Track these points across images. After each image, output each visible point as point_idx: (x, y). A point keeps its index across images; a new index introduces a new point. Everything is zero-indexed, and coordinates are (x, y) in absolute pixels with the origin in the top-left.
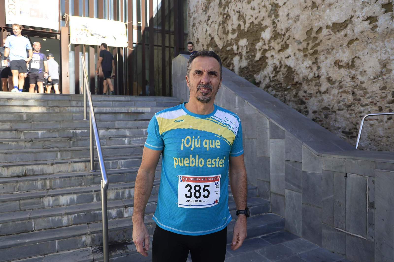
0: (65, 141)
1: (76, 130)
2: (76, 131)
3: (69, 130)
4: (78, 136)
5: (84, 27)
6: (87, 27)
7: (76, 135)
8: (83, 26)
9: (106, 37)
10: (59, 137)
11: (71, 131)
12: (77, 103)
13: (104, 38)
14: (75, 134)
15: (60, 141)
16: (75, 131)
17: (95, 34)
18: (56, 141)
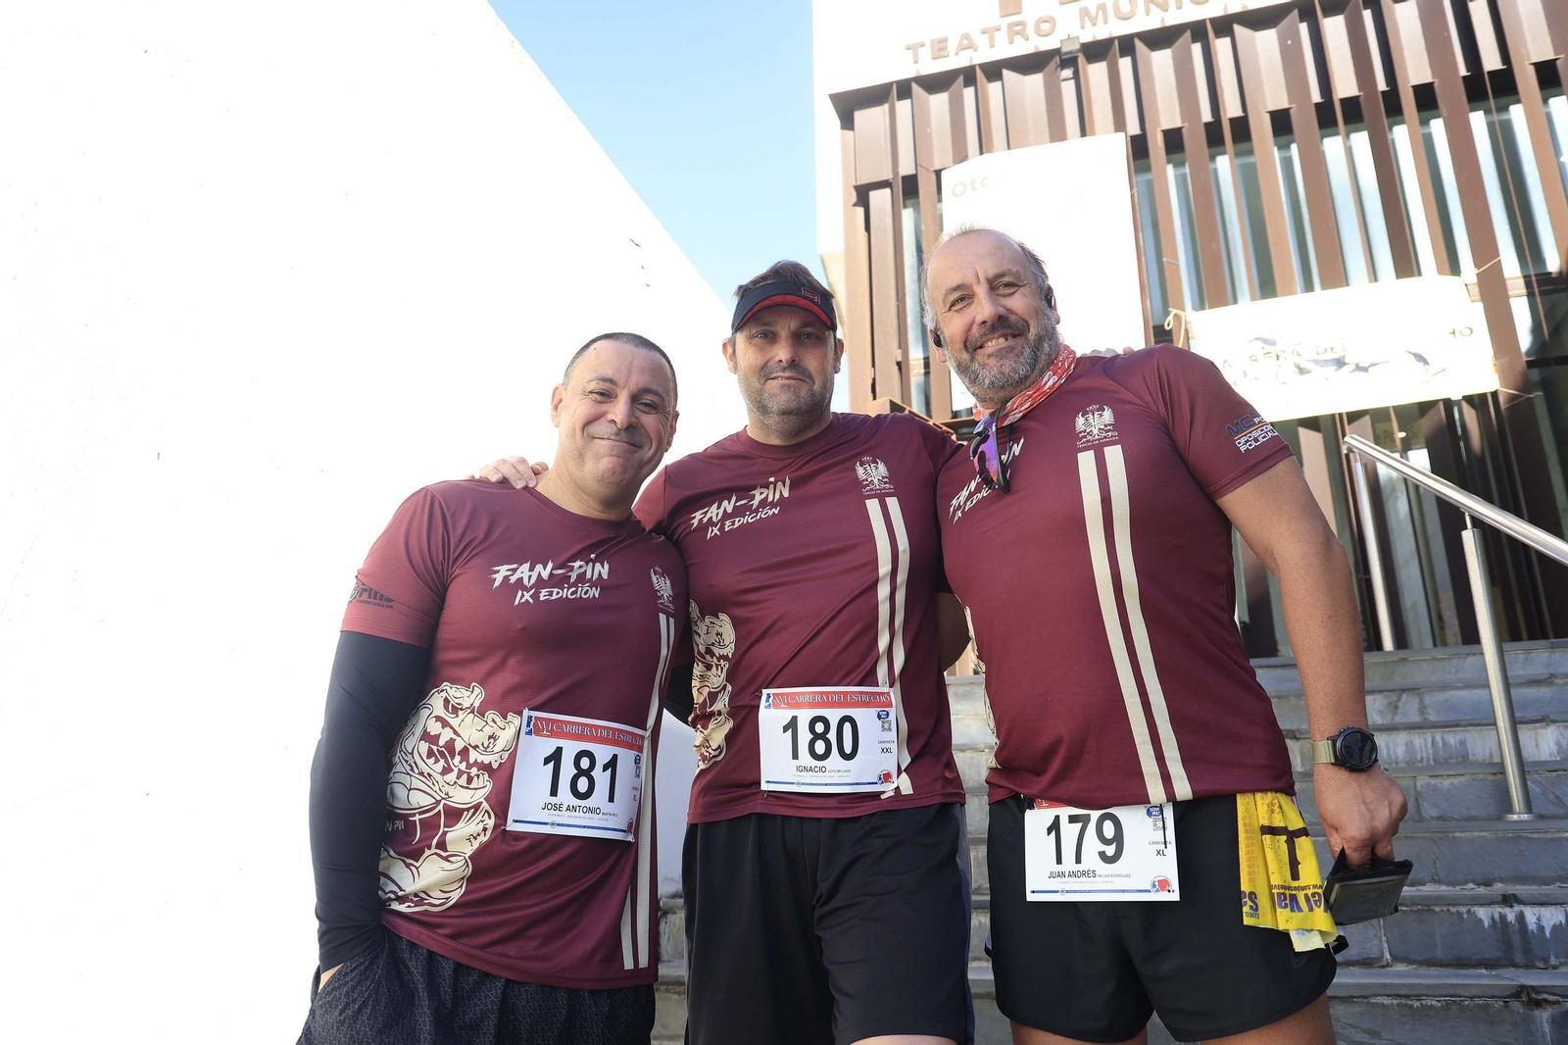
0: (1486, 1007)
1: (1517, 908)
2: (1521, 917)
3: (1463, 909)
4: (1546, 960)
5: (1261, 344)
6: (1273, 343)
7: (1527, 950)
8: (1257, 339)
9: (1372, 365)
10: (1396, 959)
11: (1483, 913)
12: (1394, 707)
13: (1365, 370)
14: (1516, 940)
15: (1447, 1007)
16: (1511, 915)
17: (1316, 362)
18: (1416, 1004)
